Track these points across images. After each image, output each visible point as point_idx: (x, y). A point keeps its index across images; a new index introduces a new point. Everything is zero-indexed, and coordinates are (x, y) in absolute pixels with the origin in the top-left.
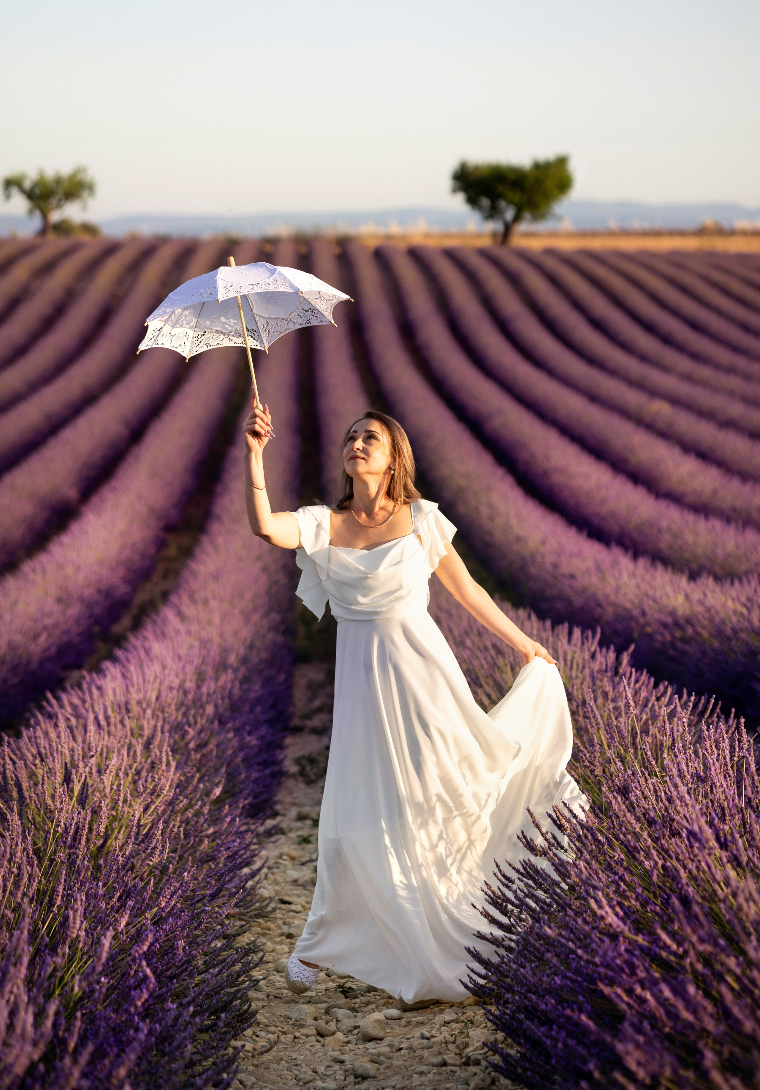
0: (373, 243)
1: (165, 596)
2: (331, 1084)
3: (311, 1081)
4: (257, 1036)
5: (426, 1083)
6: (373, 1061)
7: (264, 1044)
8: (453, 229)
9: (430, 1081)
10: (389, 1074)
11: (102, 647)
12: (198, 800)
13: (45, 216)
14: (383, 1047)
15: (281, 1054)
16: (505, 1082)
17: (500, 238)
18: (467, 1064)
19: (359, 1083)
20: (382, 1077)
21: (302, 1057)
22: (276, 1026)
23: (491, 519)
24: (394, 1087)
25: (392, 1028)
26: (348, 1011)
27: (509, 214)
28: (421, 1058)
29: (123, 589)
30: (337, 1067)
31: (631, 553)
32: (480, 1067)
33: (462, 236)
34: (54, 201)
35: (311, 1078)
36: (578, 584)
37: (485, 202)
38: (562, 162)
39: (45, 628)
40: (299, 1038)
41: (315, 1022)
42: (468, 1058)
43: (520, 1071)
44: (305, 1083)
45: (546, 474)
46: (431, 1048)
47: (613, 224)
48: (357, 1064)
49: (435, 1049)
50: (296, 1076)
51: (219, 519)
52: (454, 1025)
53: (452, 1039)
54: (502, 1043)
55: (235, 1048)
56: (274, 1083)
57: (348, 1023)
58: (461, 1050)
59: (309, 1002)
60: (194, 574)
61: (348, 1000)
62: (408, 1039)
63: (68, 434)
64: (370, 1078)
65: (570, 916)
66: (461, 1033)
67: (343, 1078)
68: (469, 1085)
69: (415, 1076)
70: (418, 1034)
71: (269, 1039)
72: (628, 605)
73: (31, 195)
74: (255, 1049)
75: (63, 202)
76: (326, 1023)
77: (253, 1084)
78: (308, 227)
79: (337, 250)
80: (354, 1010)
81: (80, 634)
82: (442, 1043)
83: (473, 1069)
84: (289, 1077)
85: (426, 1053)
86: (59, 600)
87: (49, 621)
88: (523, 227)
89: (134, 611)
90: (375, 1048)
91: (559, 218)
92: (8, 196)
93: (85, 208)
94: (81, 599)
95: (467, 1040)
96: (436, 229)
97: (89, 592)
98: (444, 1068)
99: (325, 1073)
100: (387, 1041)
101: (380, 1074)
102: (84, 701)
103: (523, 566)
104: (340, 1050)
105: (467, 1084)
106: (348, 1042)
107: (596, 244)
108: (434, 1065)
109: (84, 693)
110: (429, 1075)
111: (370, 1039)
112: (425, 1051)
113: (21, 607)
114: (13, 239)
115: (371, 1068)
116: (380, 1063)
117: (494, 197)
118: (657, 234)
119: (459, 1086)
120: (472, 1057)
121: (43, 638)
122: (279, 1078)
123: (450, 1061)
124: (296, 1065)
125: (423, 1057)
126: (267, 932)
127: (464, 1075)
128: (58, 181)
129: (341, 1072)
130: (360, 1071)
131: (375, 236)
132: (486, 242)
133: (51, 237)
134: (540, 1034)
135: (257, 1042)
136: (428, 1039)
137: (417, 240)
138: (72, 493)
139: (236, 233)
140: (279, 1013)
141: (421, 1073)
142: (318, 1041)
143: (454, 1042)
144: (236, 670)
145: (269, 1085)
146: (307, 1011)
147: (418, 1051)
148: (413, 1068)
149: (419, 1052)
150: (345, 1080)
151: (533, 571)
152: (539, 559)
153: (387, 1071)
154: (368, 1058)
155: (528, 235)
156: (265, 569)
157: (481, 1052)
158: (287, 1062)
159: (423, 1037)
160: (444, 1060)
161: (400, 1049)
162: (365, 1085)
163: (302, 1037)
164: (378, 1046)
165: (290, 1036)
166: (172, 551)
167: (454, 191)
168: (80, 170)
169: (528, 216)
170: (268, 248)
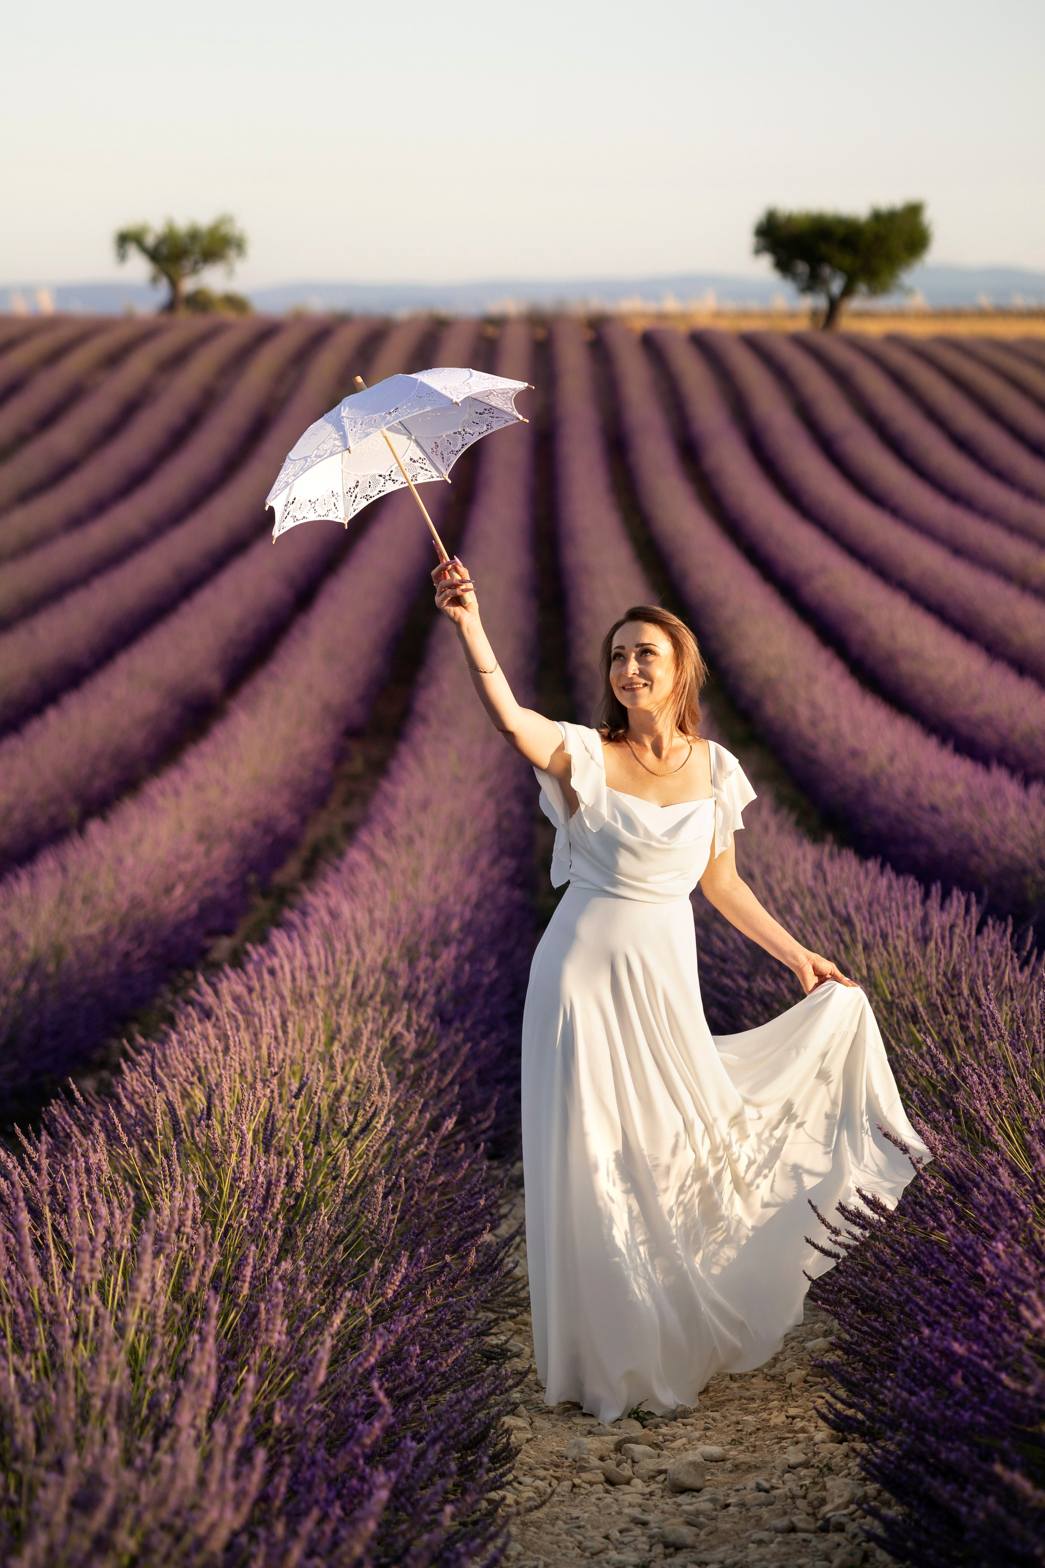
0: (640, 325)
1: (350, 831)
2: (631, 1557)
3: (601, 1552)
4: (520, 1483)
5: (768, 1556)
6: (689, 1524)
7: (531, 1494)
8: (754, 305)
9: (774, 1555)
10: (714, 1542)
11: (262, 905)
12: (422, 1137)
13: (174, 284)
14: (701, 1503)
15: (556, 1509)
16: (882, 1556)
17: (822, 321)
18: (825, 1528)
19: (670, 1556)
20: (703, 1547)
21: (586, 1515)
22: (546, 1469)
23: (814, 723)
24: (722, 1562)
25: (712, 1474)
26: (648, 1449)
27: (836, 286)
28: (759, 1520)
29: (287, 821)
30: (637, 1531)
31: (1020, 775)
32: (844, 1535)
33: (766, 315)
34: (187, 264)
35: (602, 1546)
36: (944, 822)
37: (802, 268)
38: (914, 211)
39: (181, 876)
40: (579, 1487)
41: (602, 1463)
42: (827, 1521)
43: (910, 1544)
44: (593, 1555)
45: (891, 659)
46: (772, 1504)
47: (985, 301)
48: (668, 1528)
49: (778, 1506)
50: (580, 1543)
51: (424, 719)
52: (803, 1472)
53: (802, 1492)
54: (875, 1499)
55: (490, 1501)
56: (548, 1553)
57: (649, 1465)
58: (814, 1508)
59: (590, 1433)
60: (392, 801)
61: (646, 1431)
62: (738, 1490)
63: (206, 597)
64: (686, 1547)
65: (983, 1323)
66: (814, 1483)
67: (647, 1547)
68: (831, 1562)
69: (751, 1545)
70: (751, 1484)
71: (537, 1488)
72: (1020, 853)
73: (154, 256)
74: (517, 1503)
75: (200, 265)
76: (618, 1465)
77: (519, 1554)
78: (547, 302)
79: (589, 335)
80: (655, 1445)
81: (230, 886)
82: (787, 1497)
83: (836, 1537)
84: (570, 1545)
85: (764, 1512)
86: (201, 837)
87: (186, 867)
88: (856, 303)
89: (305, 852)
90: (691, 1504)
91: (909, 292)
92: (122, 256)
93: (231, 273)
94: (230, 834)
95: (824, 1493)
96: (730, 305)
97: (243, 825)
98: (793, 1535)
99: (621, 1539)
100: (706, 1495)
101: (701, 1542)
102: (250, 990)
103: (862, 794)
104: (640, 1506)
105: (828, 1558)
106: (651, 1494)
107: (962, 329)
108: (778, 1531)
109: (249, 978)
110: (772, 1546)
111: (681, 1489)
112: (764, 1509)
113: (146, 847)
114: (129, 318)
115: (687, 1534)
116: (699, 1526)
117: (815, 261)
119: (818, 1563)
120: (833, 1520)
121: (179, 891)
122: (555, 1546)
123: (801, 1525)
124: (579, 1527)
125: (761, 1518)
126: (523, 1328)
127: (822, 1546)
128: (194, 235)
129: (644, 1539)
130: (672, 1538)
131: (643, 315)
132: (802, 325)
133: (183, 315)
134: (946, 1496)
135: (520, 1492)
136: (767, 1491)
137: (703, 321)
138: (213, 681)
139: (444, 309)
140: (549, 1449)
141: (760, 1542)
142: (607, 1491)
143: (804, 1497)
144: (461, 942)
145: (542, 1557)
146: (589, 1446)
147: (753, 1509)
148: (747, 1534)
149: (754, 1511)
150: (650, 1551)
151: (876, 799)
152: (884, 782)
153: (710, 1538)
154: (682, 1519)
155: (861, 315)
156: (490, 793)
157: (845, 1512)
158: (565, 1523)
159: (759, 1488)
160: (792, 1523)
161: (727, 1506)
162: (679, 1559)
163: (584, 1485)
164: (694, 1500)
165: (567, 1484)
166: (357, 765)
167: (758, 251)
168: (225, 220)
169: (862, 288)
170: (490, 331)
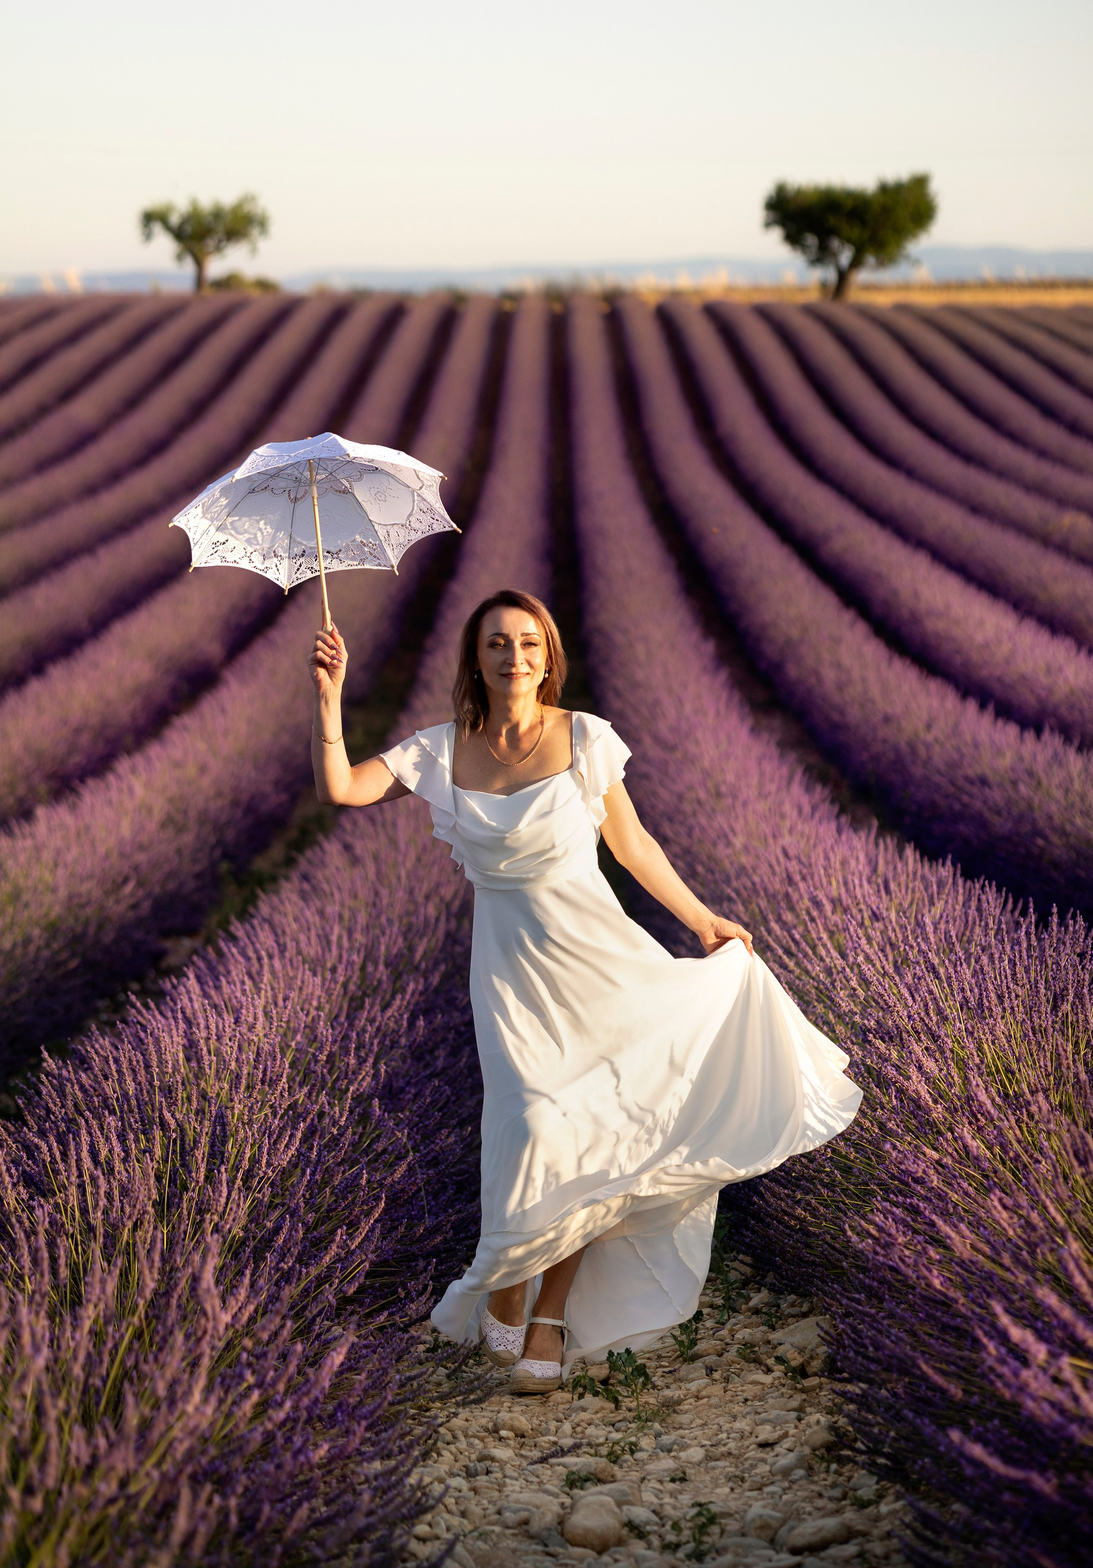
0: (653, 300)
8: (765, 281)
11: (232, 893)
13: (199, 264)
17: (831, 292)
23: (840, 687)
27: (845, 257)
29: (275, 799)
33: (777, 290)
34: (211, 243)
37: (811, 240)
38: (920, 183)
39: (135, 870)
45: (915, 619)
47: (988, 272)
51: (427, 686)
73: (179, 234)
75: (224, 243)
78: (564, 279)
79: (605, 308)
81: (197, 877)
86: (168, 822)
87: (144, 858)
88: (862, 276)
89: (293, 834)
91: (916, 262)
92: (148, 236)
93: (254, 251)
94: (203, 818)
96: (742, 281)
97: (217, 806)
103: (899, 763)
107: (967, 298)
114: (154, 296)
117: (825, 234)
118: (1051, 285)
121: (129, 889)
128: (218, 214)
131: (657, 290)
132: (813, 296)
133: (209, 295)
137: (716, 295)
138: (214, 650)
151: (918, 771)
152: (922, 751)
155: (870, 287)
167: (768, 225)
168: (249, 199)
169: (871, 259)
170: (508, 306)
